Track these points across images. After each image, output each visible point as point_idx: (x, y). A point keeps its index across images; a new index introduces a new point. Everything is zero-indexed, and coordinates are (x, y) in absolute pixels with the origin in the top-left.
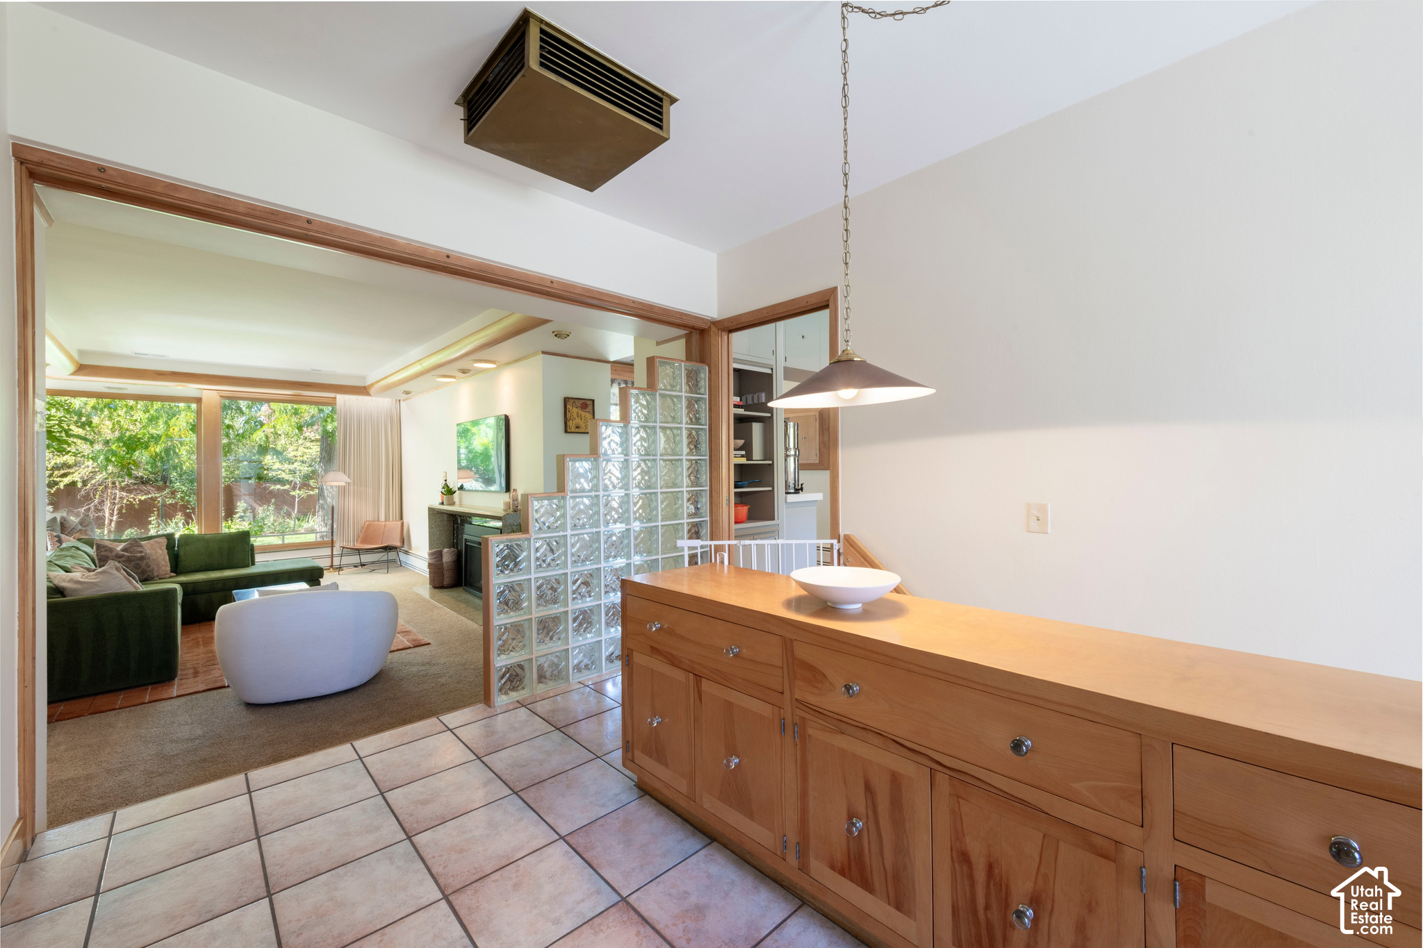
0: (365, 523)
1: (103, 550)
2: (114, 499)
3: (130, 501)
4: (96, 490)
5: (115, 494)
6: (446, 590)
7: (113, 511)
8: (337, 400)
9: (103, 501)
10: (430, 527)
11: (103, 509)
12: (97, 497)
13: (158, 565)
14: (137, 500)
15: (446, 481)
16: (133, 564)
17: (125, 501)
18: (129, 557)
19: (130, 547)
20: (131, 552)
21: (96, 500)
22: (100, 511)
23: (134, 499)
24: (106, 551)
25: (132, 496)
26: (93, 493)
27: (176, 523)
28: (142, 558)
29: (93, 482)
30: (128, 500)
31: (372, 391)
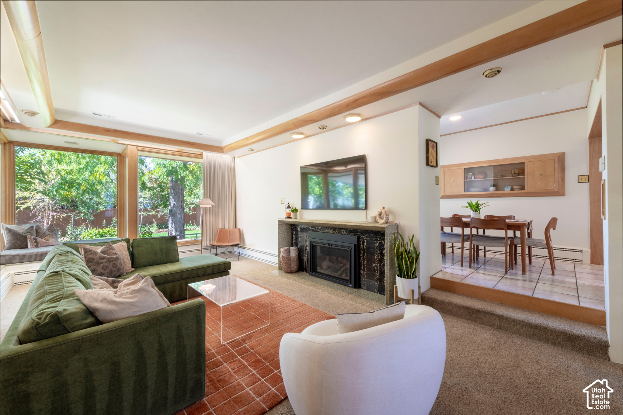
0: (218, 230)
1: (90, 253)
2: (49, 216)
3: (58, 217)
4: (40, 212)
5: (50, 213)
6: (293, 274)
7: (48, 222)
8: (203, 156)
9: (43, 217)
10: (279, 233)
11: (43, 221)
12: (40, 215)
13: (124, 263)
14: (62, 217)
15: (289, 203)
16: (112, 264)
17: (55, 217)
18: (108, 258)
19: (107, 250)
20: (108, 254)
21: (40, 217)
22: (41, 222)
23: (60, 216)
24: (91, 254)
25: (59, 214)
26: (38, 213)
27: (81, 229)
28: (117, 259)
29: (38, 207)
30: (56, 217)
31: (225, 150)
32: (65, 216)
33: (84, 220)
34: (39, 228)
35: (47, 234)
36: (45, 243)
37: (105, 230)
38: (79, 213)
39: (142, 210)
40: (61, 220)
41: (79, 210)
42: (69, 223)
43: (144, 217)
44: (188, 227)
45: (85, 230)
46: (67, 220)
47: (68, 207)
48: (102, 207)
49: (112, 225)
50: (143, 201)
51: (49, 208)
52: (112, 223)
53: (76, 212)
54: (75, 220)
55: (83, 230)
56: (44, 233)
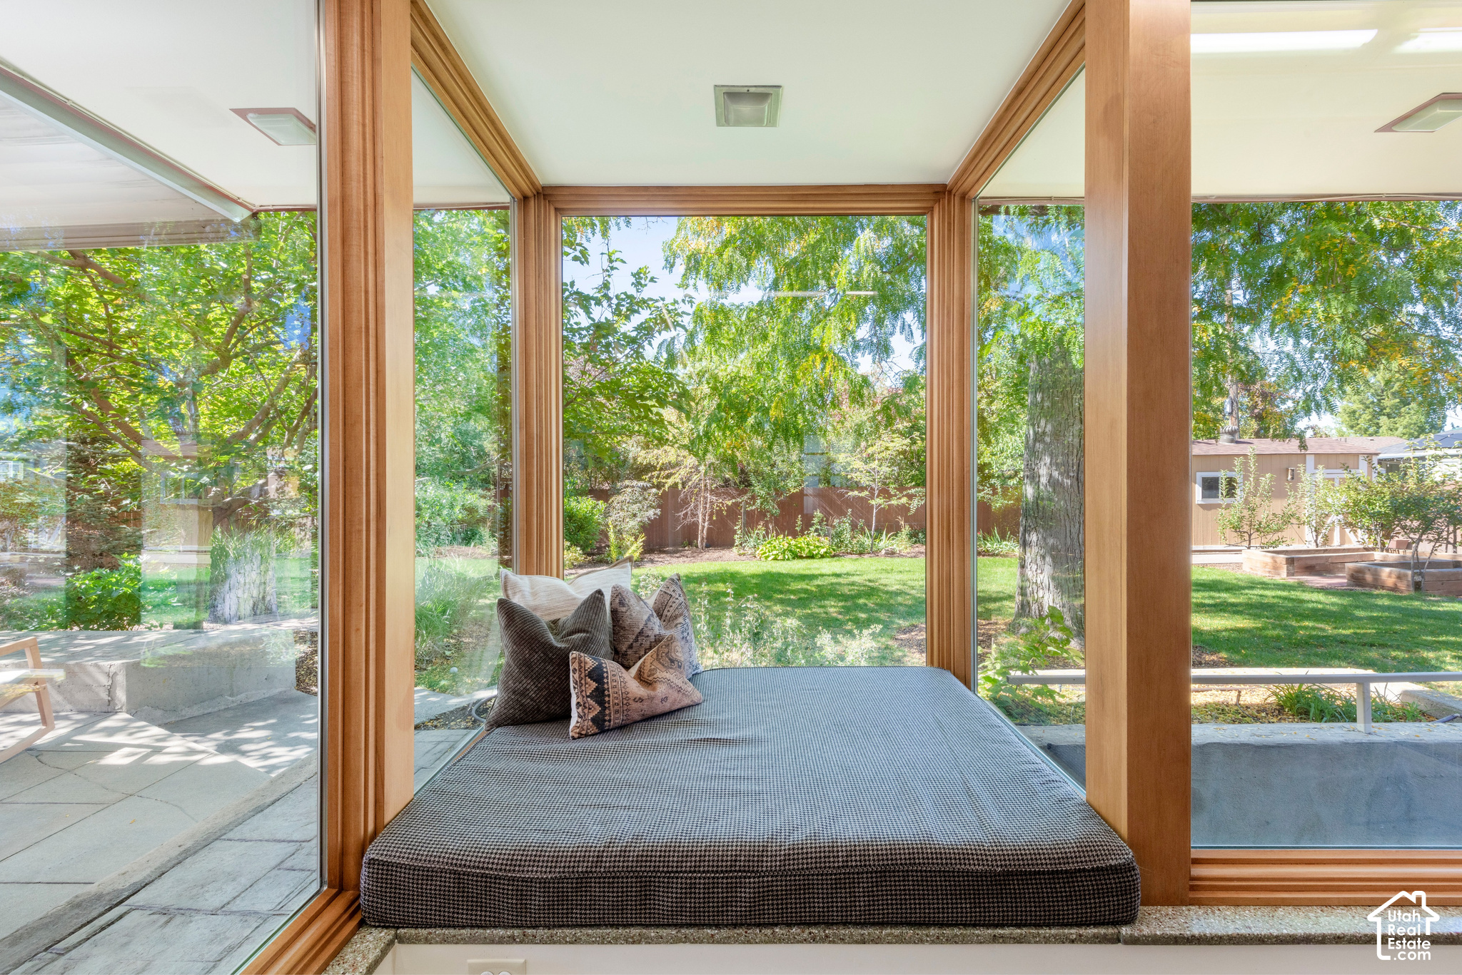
32: (729, 503)
33: (762, 514)
34: (622, 603)
35: (652, 638)
36: (634, 705)
37: (801, 541)
38: (753, 498)
39: (876, 492)
40: (725, 513)
41: (753, 491)
42: (737, 519)
43: (881, 511)
44: (989, 545)
45: (764, 537)
46: (733, 512)
47: (735, 483)
48: (794, 484)
49: (814, 527)
50: (878, 468)
51: (705, 486)
52: (813, 524)
53: (749, 495)
54: (747, 513)
55: (761, 537)
56: (641, 633)
